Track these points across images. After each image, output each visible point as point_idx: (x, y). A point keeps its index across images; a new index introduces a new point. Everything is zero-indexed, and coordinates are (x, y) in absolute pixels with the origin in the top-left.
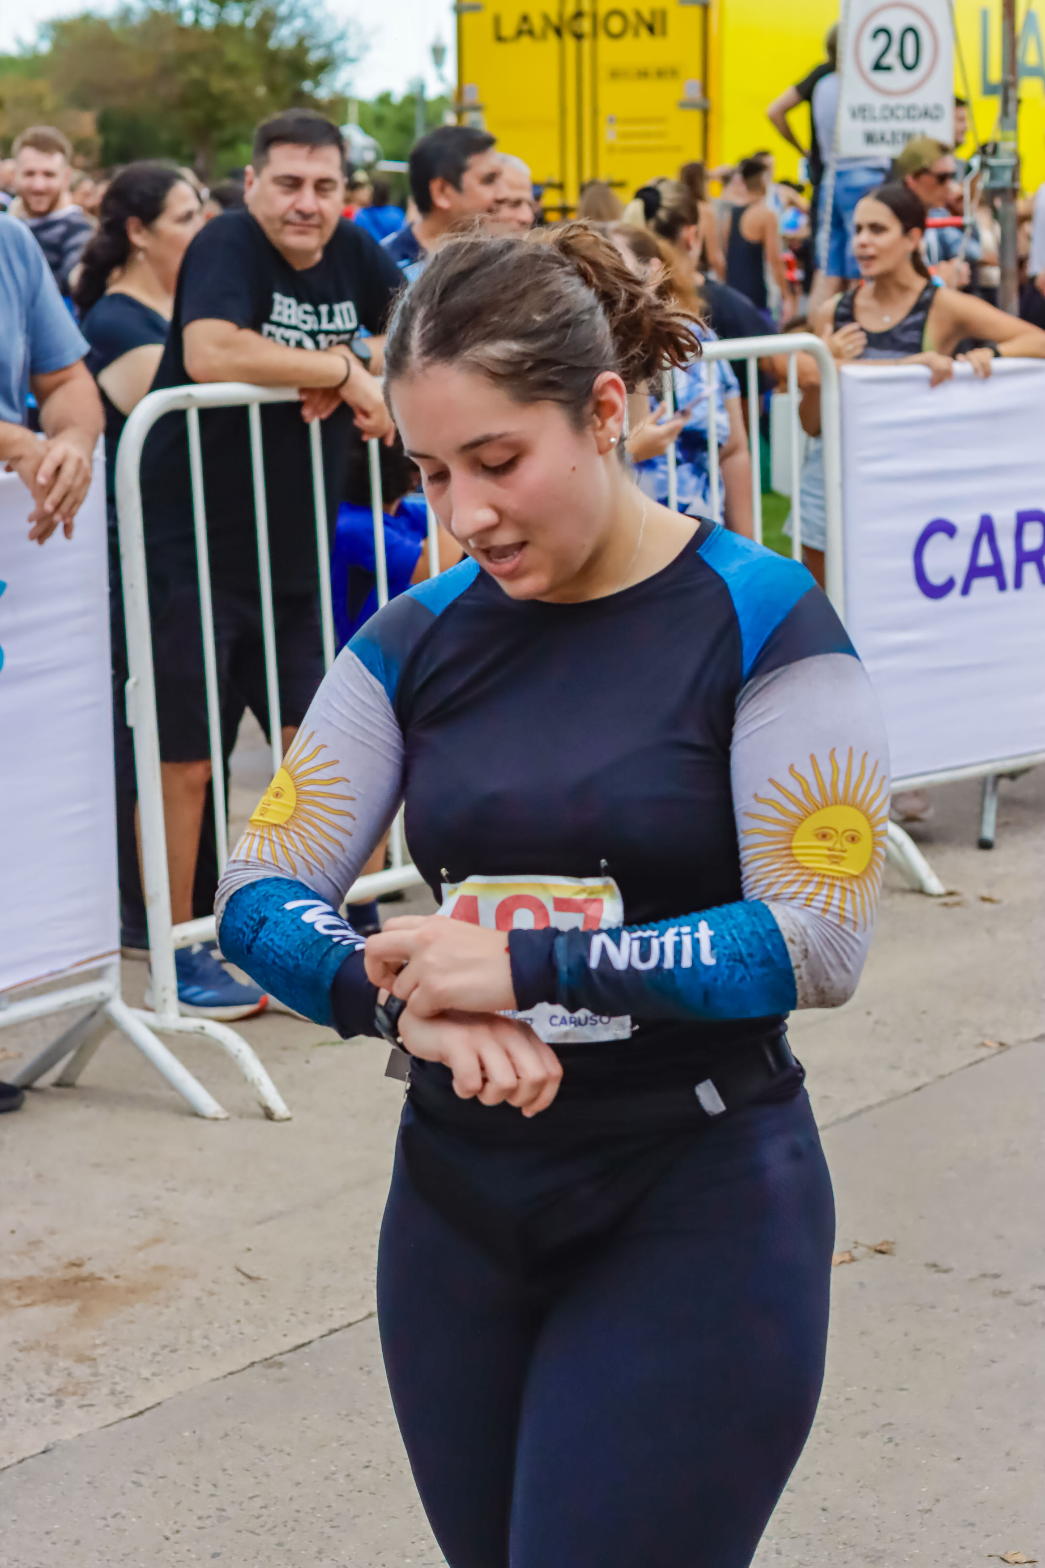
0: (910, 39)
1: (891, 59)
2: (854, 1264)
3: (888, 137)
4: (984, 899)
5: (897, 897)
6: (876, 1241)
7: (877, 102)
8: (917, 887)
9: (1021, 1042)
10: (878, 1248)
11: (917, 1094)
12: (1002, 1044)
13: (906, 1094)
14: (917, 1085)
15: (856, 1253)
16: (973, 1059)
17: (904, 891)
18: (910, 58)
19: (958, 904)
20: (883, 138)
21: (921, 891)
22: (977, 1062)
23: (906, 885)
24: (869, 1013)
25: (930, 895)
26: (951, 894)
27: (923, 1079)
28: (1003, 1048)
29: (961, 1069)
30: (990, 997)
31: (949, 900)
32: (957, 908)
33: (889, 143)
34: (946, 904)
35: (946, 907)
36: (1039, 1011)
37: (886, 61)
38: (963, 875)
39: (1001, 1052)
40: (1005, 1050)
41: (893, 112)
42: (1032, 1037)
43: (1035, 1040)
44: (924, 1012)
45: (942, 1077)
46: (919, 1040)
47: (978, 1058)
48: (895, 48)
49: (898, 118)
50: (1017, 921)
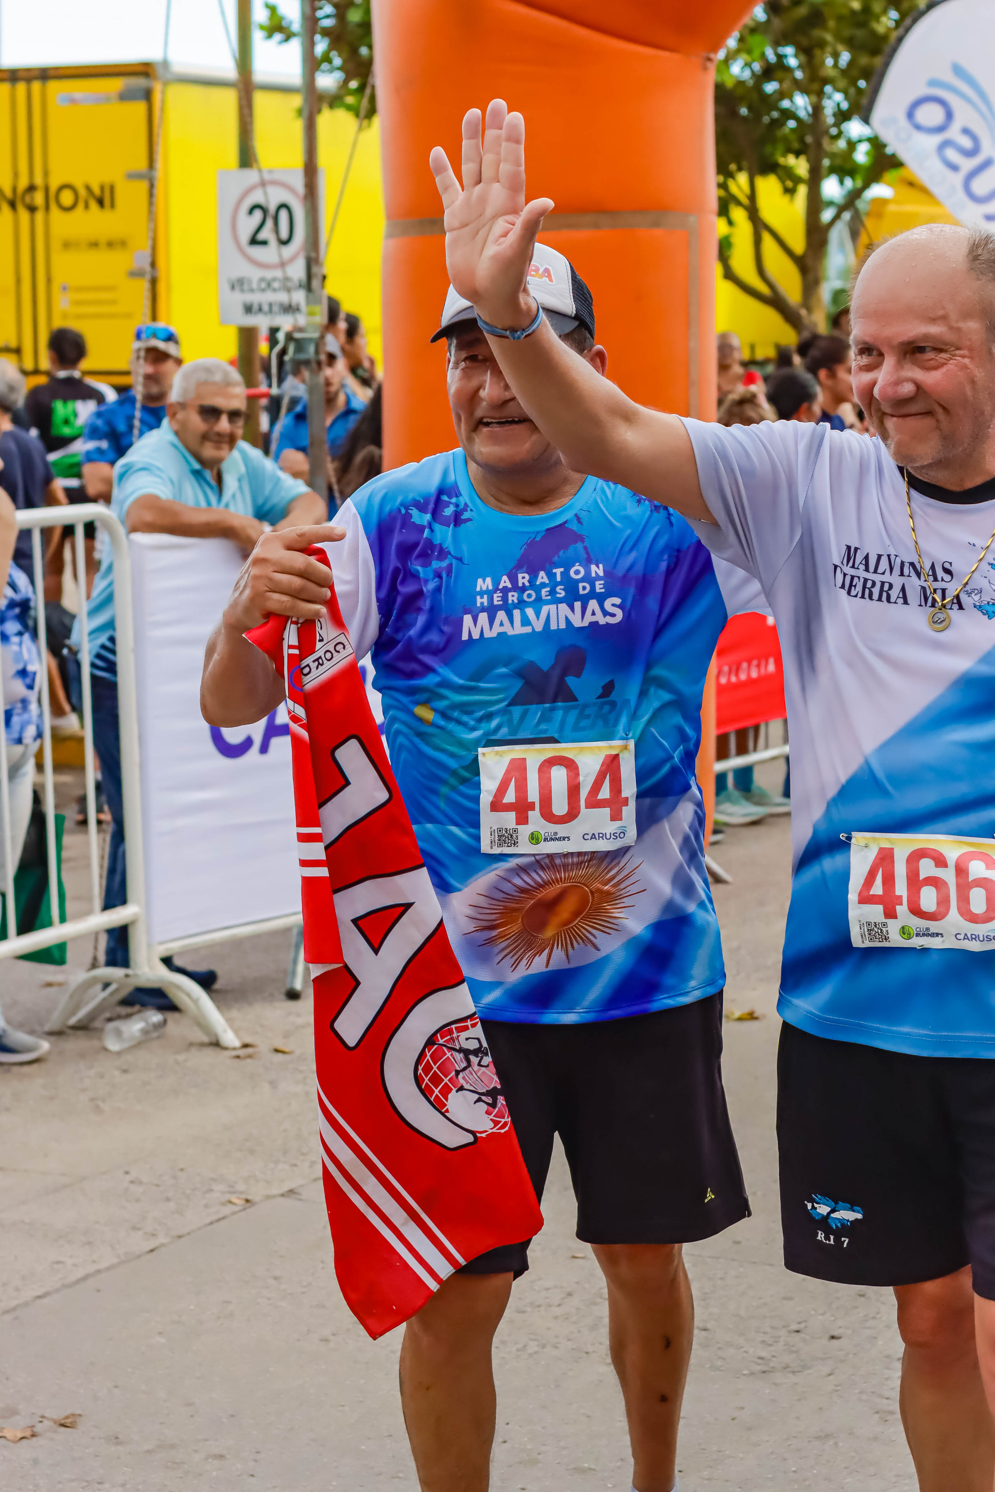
0: (283, 215)
1: (266, 233)
2: (34, 1439)
3: (266, 308)
4: (277, 1051)
5: (194, 1050)
6: (58, 1414)
7: (254, 274)
8: (214, 1040)
9: (268, 1197)
10: (63, 1422)
11: (149, 1255)
12: (247, 1201)
13: (139, 1257)
14: (151, 1247)
15: (39, 1428)
16: (216, 1217)
17: (202, 1045)
18: (284, 234)
19: (250, 1056)
20: (260, 309)
21: (216, 1044)
22: (219, 1220)
23: (205, 1039)
24: (127, 1173)
25: (226, 1049)
26: (246, 1046)
27: (162, 1239)
28: (248, 1205)
29: (199, 1228)
30: (252, 1152)
31: (242, 1052)
32: (249, 1061)
33: (266, 313)
34: (238, 1057)
35: (237, 1060)
36: (295, 1165)
37: (261, 236)
38: (262, 1026)
39: (245, 1209)
40: (249, 1207)
41: (269, 285)
42: (280, 1192)
43: (282, 1195)
44: (182, 1170)
45: (180, 1237)
46: (168, 1199)
47: (221, 1216)
48: (269, 223)
49: (275, 290)
50: (301, 1072)
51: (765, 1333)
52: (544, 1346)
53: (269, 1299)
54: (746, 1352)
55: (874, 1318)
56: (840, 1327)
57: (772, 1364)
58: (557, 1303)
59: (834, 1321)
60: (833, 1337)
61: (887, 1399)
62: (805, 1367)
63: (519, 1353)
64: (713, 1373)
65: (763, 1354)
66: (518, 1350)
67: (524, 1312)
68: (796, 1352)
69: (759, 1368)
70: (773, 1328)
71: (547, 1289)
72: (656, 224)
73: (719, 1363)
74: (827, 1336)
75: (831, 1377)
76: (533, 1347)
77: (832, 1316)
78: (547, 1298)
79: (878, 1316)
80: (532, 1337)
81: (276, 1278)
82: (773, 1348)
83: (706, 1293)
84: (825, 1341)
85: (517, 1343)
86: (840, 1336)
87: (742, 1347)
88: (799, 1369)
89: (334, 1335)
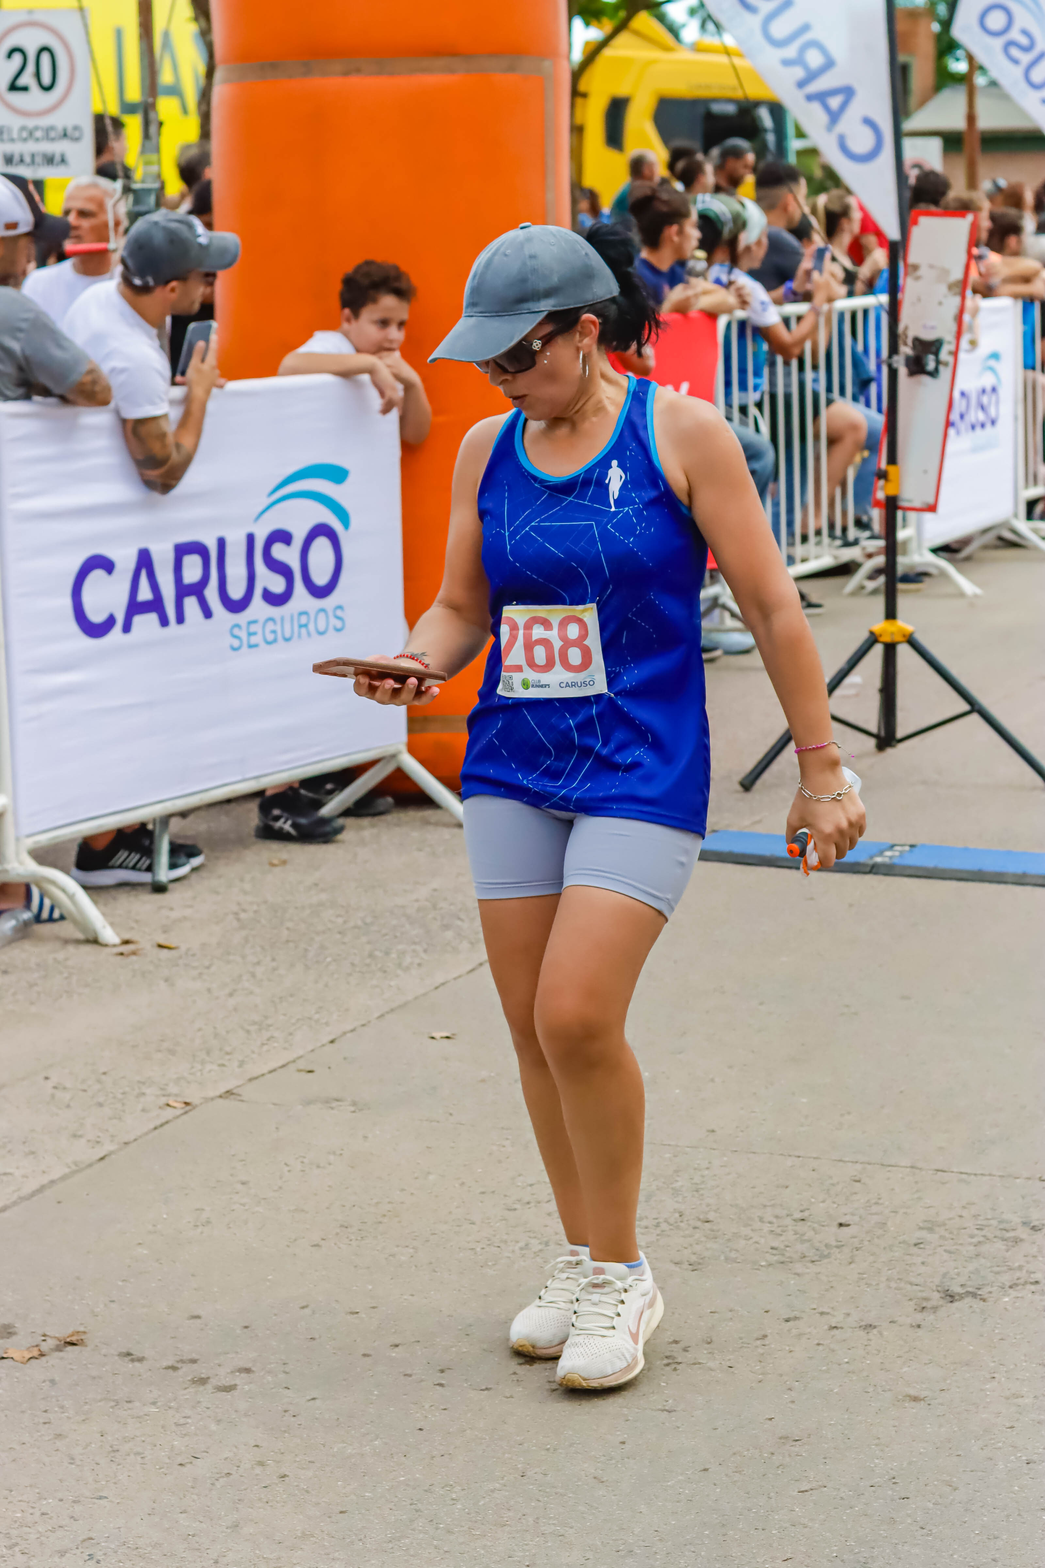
0: (45, 58)
1: (27, 79)
2: (43, 1359)
3: (28, 159)
4: (160, 946)
5: (71, 948)
6: (64, 1332)
7: (14, 123)
8: (91, 937)
9: (207, 1099)
10: (68, 1340)
11: (102, 1163)
12: (187, 1104)
13: (90, 1165)
14: (101, 1155)
15: (45, 1347)
16: (158, 1122)
17: (78, 942)
18: (46, 79)
19: (134, 953)
20: (22, 161)
21: (94, 941)
22: (162, 1125)
23: (80, 936)
24: (47, 1078)
25: (106, 945)
26: (126, 942)
27: (108, 1147)
28: (188, 1108)
29: (146, 1134)
30: (172, 1052)
31: (125, 949)
32: (134, 958)
33: (28, 165)
34: (122, 954)
35: (120, 957)
36: (223, 1065)
37: (22, 81)
38: (137, 921)
39: (186, 1113)
40: (190, 1110)
41: (31, 134)
42: (218, 1093)
43: (221, 1097)
44: (104, 1073)
45: (126, 1143)
46: (100, 1105)
47: (164, 1120)
48: (31, 68)
49: (37, 140)
50: (195, 968)
51: (770, 1223)
52: (547, 1244)
53: (244, 1205)
54: (757, 1243)
55: (876, 1203)
56: (846, 1215)
57: (787, 1254)
58: (546, 1200)
59: (837, 1208)
60: (841, 1225)
61: (917, 1285)
62: (823, 1257)
63: (523, 1252)
64: (729, 1266)
65: (775, 1244)
66: (521, 1249)
67: (515, 1209)
68: (809, 1241)
69: (776, 1258)
70: (777, 1217)
71: (531, 1185)
72: (511, 69)
73: (733, 1255)
74: (836, 1223)
75: (852, 1266)
76: (536, 1246)
77: (834, 1203)
78: (533, 1194)
79: (880, 1202)
80: (532, 1235)
81: (243, 1183)
82: (782, 1238)
83: (696, 1184)
84: (834, 1229)
85: (517, 1242)
86: (848, 1223)
87: (751, 1238)
88: (816, 1258)
89: (323, 1239)
